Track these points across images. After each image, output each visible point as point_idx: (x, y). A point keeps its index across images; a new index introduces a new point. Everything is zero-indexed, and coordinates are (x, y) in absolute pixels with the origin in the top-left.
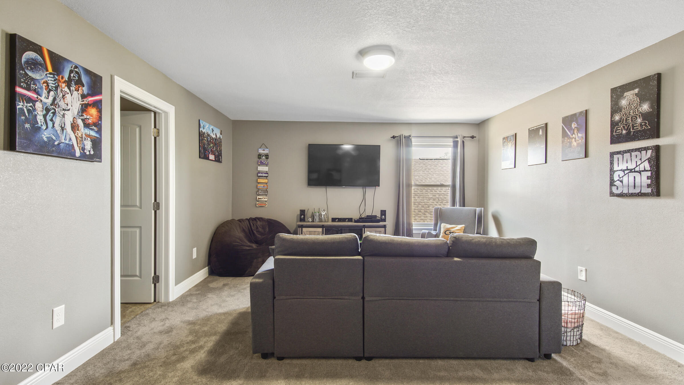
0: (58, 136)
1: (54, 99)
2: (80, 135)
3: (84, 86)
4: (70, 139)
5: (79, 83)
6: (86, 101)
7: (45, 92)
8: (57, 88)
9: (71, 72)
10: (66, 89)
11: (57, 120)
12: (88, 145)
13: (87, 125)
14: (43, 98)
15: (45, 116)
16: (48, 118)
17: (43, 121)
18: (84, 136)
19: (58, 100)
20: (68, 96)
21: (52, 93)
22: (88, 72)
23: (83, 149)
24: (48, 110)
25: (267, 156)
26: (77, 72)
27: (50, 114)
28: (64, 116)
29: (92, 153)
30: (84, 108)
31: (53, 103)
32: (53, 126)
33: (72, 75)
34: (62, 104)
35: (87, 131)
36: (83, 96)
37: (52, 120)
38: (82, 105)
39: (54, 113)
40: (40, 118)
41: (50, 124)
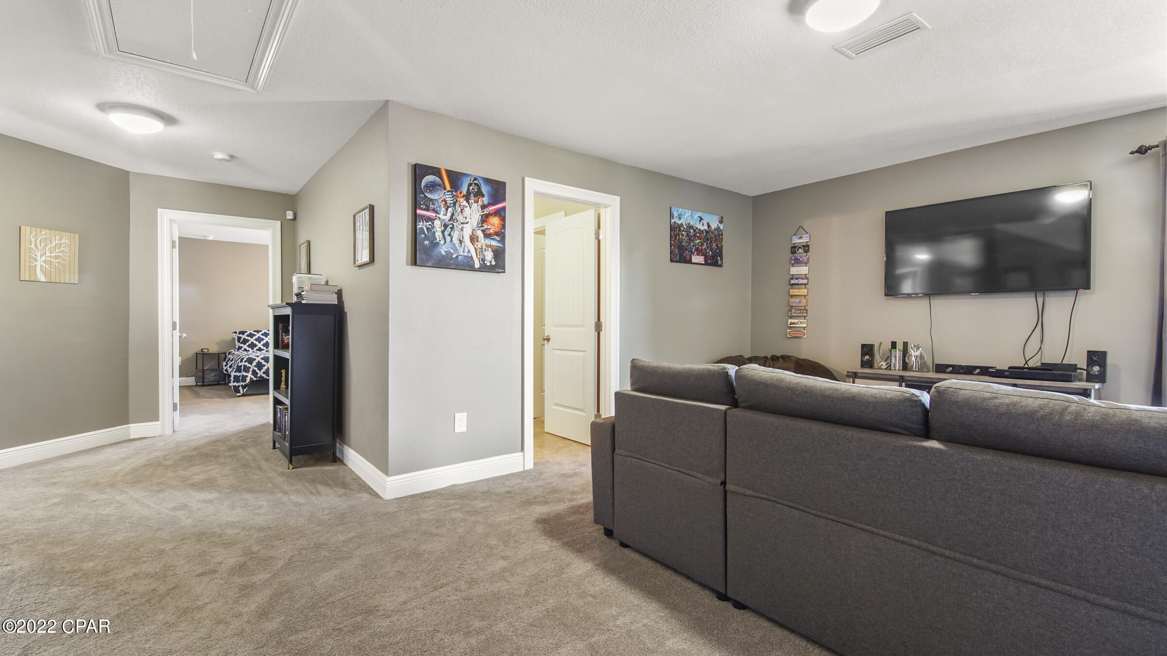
0: (456, 250)
1: (453, 215)
2: (479, 246)
3: (483, 196)
4: (469, 251)
5: (479, 194)
6: (486, 211)
7: (443, 209)
8: (455, 204)
9: (470, 185)
10: (465, 203)
11: (456, 235)
12: (489, 256)
13: (487, 236)
14: (441, 216)
15: (443, 232)
16: (446, 233)
17: (441, 236)
18: (484, 247)
19: (456, 215)
20: (467, 210)
21: (450, 210)
22: (488, 181)
23: (483, 260)
24: (446, 226)
25: (806, 248)
26: (476, 184)
27: (449, 229)
28: (462, 229)
29: (493, 263)
30: (484, 219)
31: (451, 219)
32: (451, 240)
33: (471, 188)
34: (460, 218)
35: (488, 242)
36: (483, 207)
37: (450, 235)
38: (482, 216)
39: (452, 228)
40: (438, 235)
41: (448, 239)
